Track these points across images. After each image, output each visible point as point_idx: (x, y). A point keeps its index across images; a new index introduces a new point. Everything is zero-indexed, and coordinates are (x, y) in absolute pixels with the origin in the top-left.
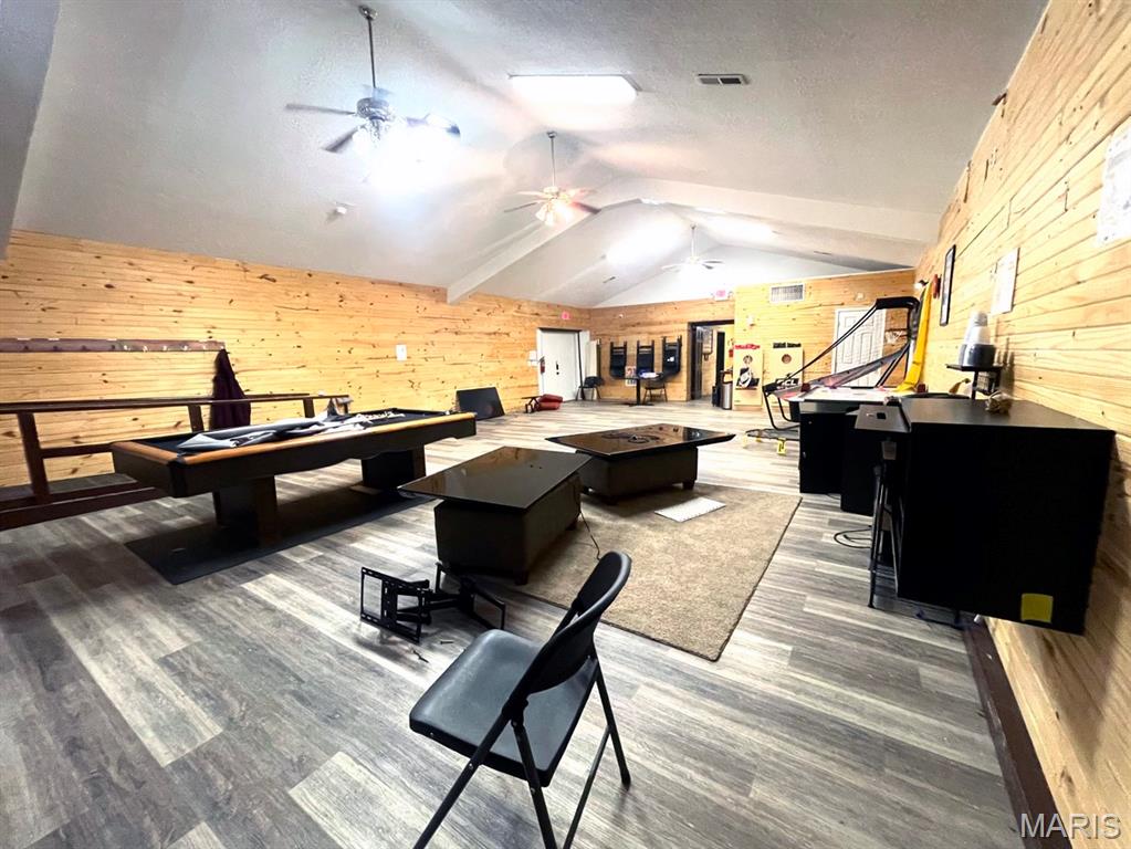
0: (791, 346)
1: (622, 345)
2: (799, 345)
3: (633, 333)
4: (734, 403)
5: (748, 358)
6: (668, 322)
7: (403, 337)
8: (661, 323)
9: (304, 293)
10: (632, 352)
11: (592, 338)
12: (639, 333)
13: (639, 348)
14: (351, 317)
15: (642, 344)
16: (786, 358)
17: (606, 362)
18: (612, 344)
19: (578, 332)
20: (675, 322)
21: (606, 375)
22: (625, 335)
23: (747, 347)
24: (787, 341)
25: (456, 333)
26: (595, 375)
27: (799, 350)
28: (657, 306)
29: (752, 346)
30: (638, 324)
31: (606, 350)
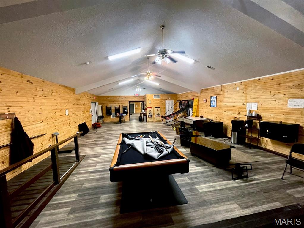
0: (158, 108)
1: (110, 106)
2: (160, 107)
3: (113, 103)
4: (147, 120)
5: (150, 110)
6: (123, 101)
7: (68, 107)
8: (121, 101)
9: (42, 89)
10: (113, 108)
11: (99, 104)
12: (115, 103)
13: (115, 107)
14: (55, 99)
15: (116, 106)
16: (158, 110)
17: (105, 111)
18: (106, 106)
19: (95, 102)
20: (125, 101)
21: (105, 115)
22: (111, 104)
23: (149, 108)
24: (157, 107)
25: (78, 104)
26: (101, 115)
27: (160, 108)
28: (120, 96)
29: (151, 108)
30: (115, 101)
31: (104, 108)
